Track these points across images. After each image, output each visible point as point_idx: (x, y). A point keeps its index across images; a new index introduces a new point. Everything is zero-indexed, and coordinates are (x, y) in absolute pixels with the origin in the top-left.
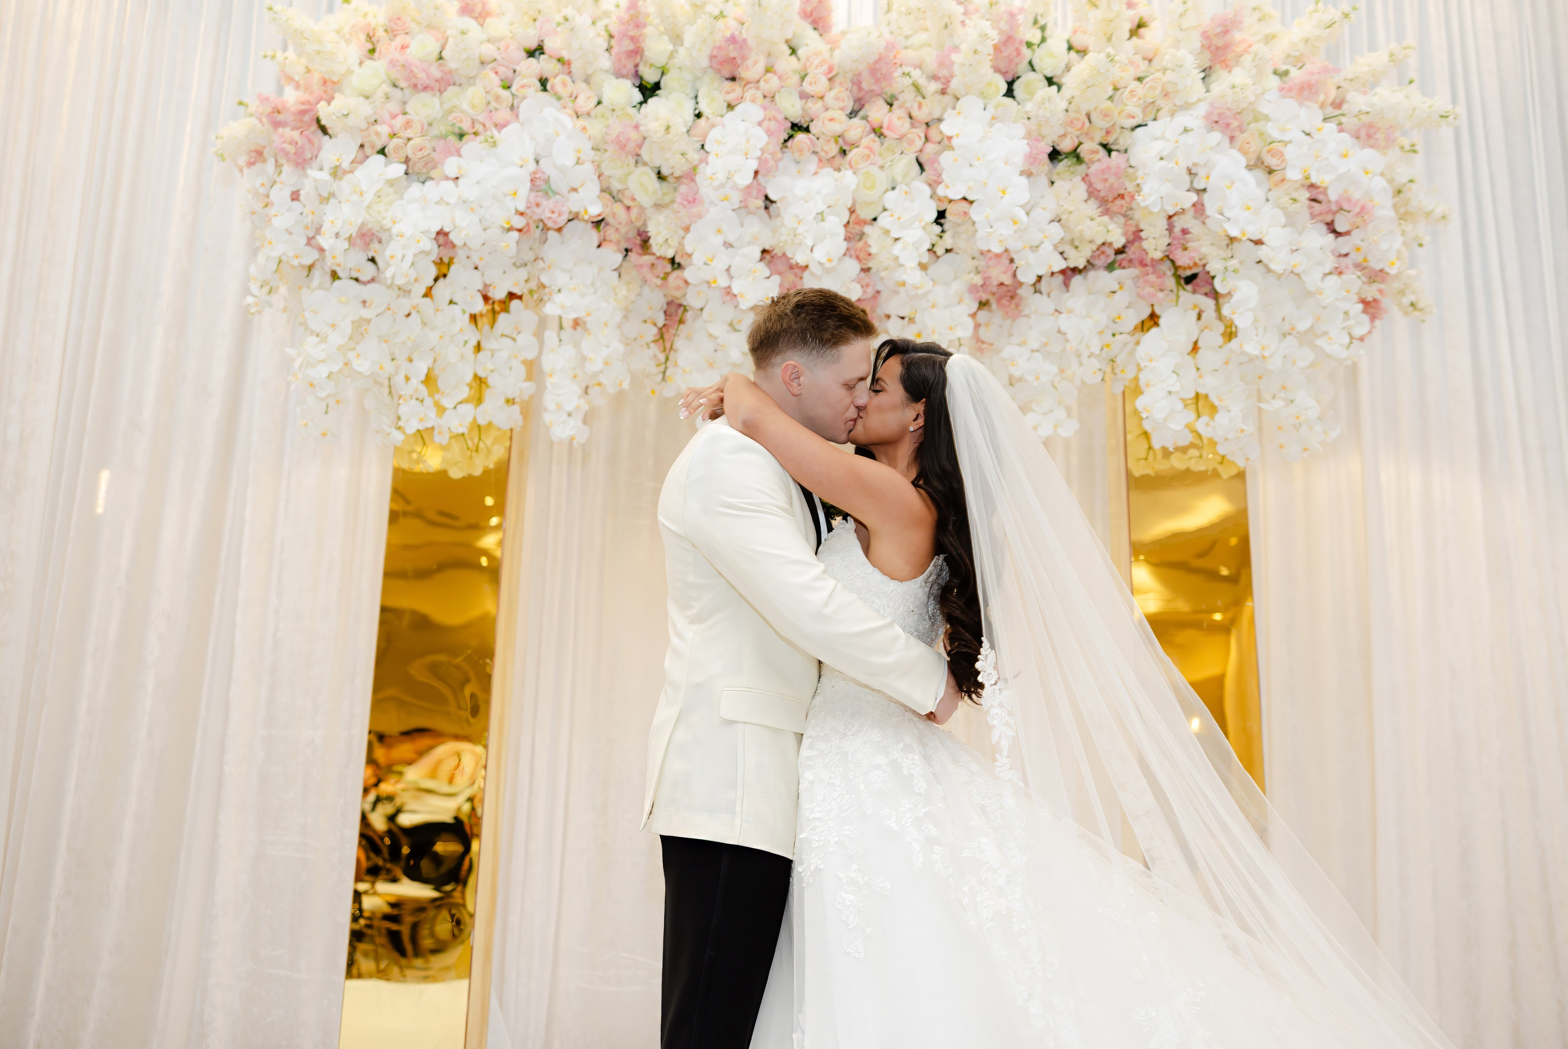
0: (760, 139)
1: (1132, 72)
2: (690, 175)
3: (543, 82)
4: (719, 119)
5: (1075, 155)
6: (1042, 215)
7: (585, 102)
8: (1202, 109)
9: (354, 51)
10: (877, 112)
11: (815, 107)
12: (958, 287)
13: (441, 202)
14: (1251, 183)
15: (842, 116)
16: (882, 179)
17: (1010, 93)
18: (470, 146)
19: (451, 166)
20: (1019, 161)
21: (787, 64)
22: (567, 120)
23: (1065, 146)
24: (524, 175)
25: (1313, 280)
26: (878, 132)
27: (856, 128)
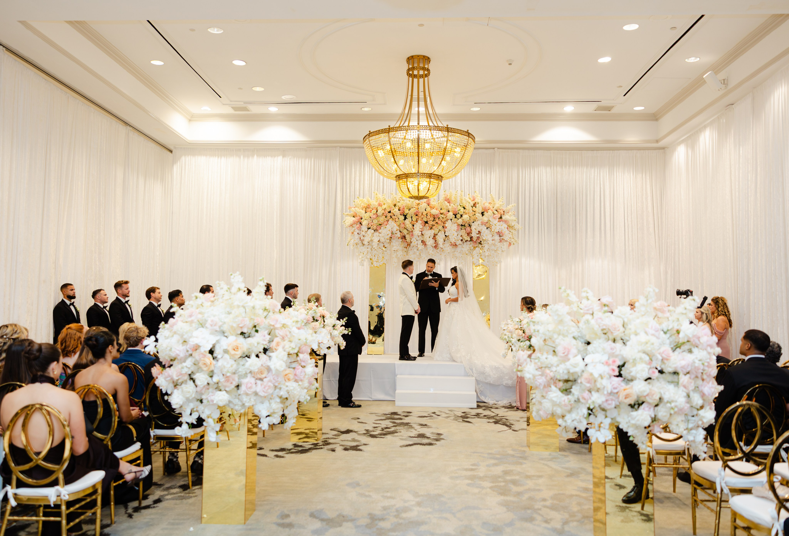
0: (421, 227)
1: (472, 214)
2: (412, 231)
3: (391, 217)
4: (415, 222)
5: (464, 225)
6: (459, 236)
7: (397, 220)
8: (480, 221)
9: (364, 212)
10: (437, 221)
11: (429, 220)
12: (448, 245)
13: (379, 236)
14: (487, 231)
15: (432, 222)
16: (438, 230)
17: (456, 217)
18: (382, 228)
19: (380, 231)
20: (456, 230)
21: (425, 213)
22: (395, 225)
23: (463, 224)
24: (390, 232)
25: (496, 243)
26: (437, 223)
27: (434, 223)
